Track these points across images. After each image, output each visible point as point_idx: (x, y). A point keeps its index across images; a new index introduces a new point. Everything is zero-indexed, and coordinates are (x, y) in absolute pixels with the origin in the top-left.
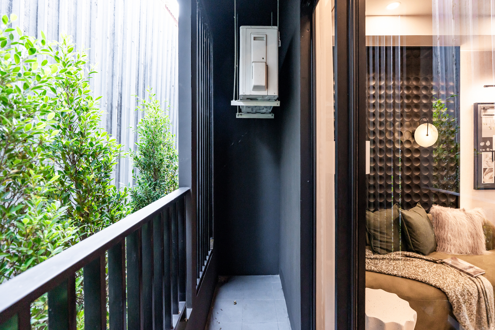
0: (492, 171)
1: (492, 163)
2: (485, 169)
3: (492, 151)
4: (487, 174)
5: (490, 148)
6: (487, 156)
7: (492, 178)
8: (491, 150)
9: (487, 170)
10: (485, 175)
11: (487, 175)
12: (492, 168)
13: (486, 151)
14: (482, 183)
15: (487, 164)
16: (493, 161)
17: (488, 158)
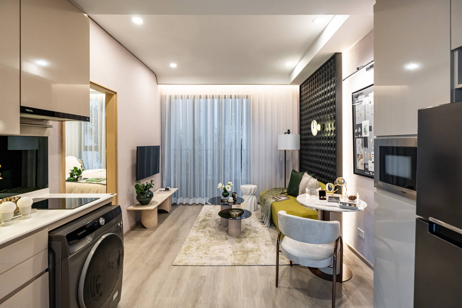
0: (362, 158)
1: (362, 149)
2: (358, 155)
3: (362, 138)
4: (359, 160)
5: (361, 135)
6: (359, 142)
7: (362, 164)
8: (361, 136)
9: (359, 156)
10: (359, 161)
11: (359, 162)
12: (362, 155)
13: (358, 138)
14: (357, 168)
15: (359, 150)
16: (362, 148)
17: (360, 145)
